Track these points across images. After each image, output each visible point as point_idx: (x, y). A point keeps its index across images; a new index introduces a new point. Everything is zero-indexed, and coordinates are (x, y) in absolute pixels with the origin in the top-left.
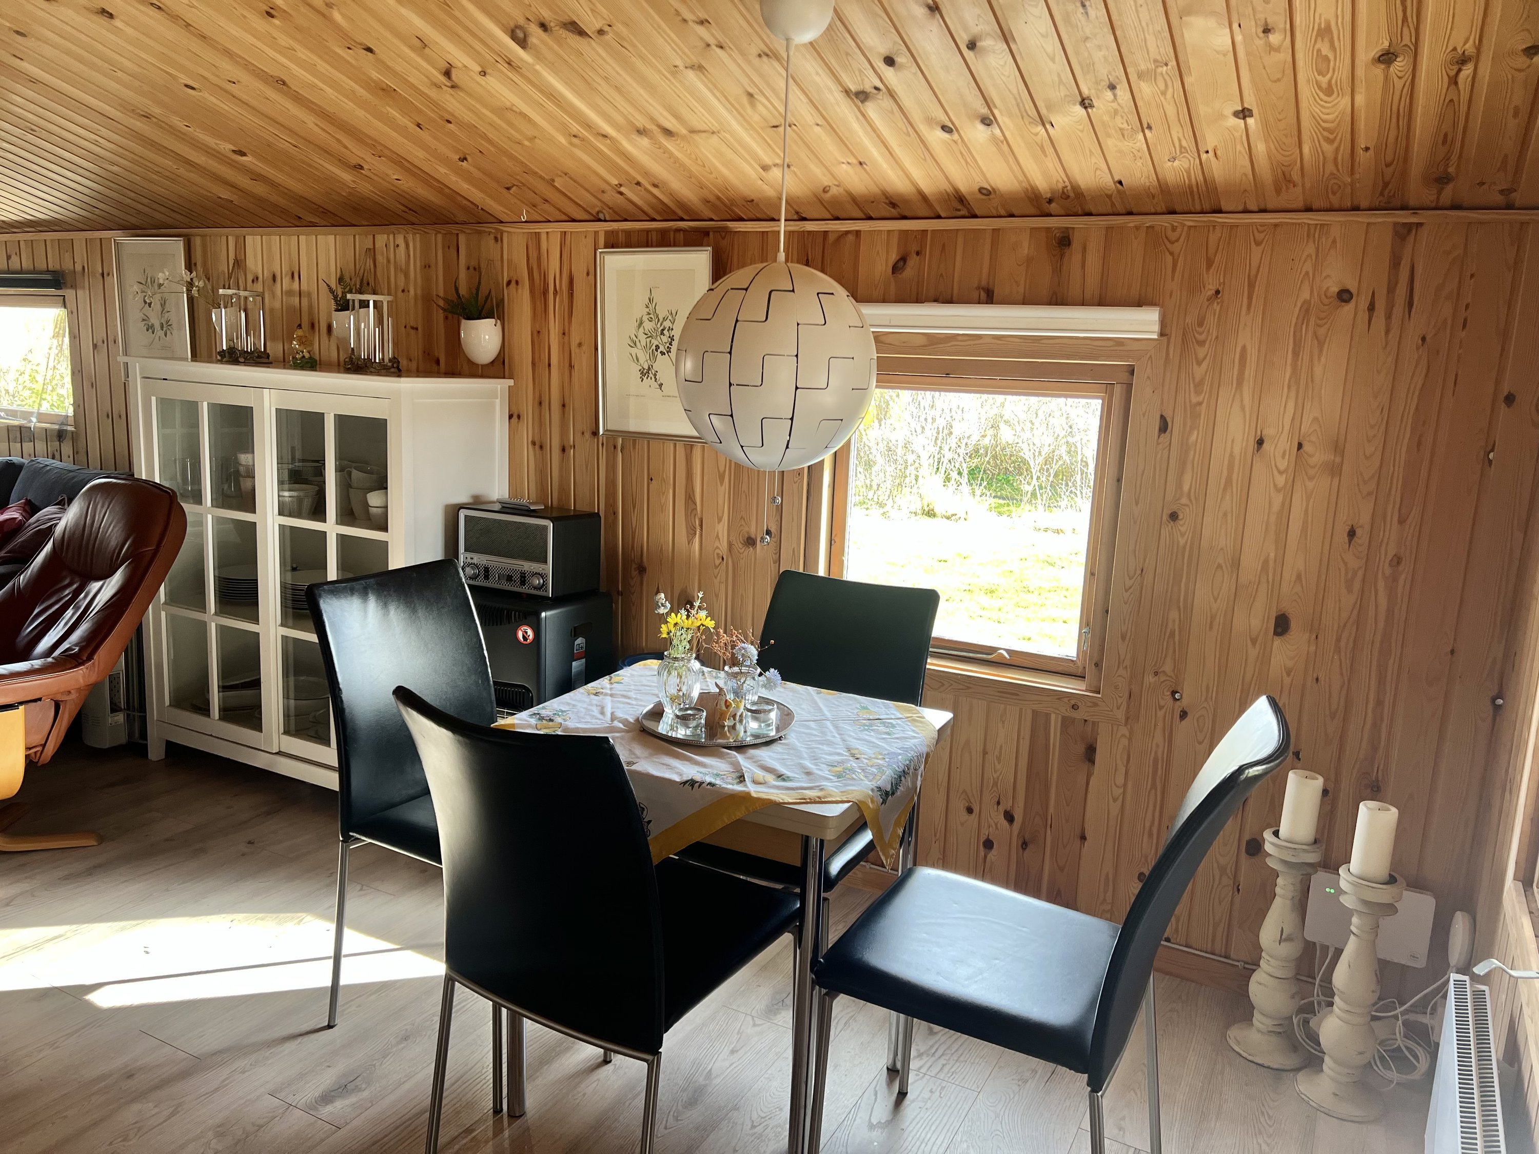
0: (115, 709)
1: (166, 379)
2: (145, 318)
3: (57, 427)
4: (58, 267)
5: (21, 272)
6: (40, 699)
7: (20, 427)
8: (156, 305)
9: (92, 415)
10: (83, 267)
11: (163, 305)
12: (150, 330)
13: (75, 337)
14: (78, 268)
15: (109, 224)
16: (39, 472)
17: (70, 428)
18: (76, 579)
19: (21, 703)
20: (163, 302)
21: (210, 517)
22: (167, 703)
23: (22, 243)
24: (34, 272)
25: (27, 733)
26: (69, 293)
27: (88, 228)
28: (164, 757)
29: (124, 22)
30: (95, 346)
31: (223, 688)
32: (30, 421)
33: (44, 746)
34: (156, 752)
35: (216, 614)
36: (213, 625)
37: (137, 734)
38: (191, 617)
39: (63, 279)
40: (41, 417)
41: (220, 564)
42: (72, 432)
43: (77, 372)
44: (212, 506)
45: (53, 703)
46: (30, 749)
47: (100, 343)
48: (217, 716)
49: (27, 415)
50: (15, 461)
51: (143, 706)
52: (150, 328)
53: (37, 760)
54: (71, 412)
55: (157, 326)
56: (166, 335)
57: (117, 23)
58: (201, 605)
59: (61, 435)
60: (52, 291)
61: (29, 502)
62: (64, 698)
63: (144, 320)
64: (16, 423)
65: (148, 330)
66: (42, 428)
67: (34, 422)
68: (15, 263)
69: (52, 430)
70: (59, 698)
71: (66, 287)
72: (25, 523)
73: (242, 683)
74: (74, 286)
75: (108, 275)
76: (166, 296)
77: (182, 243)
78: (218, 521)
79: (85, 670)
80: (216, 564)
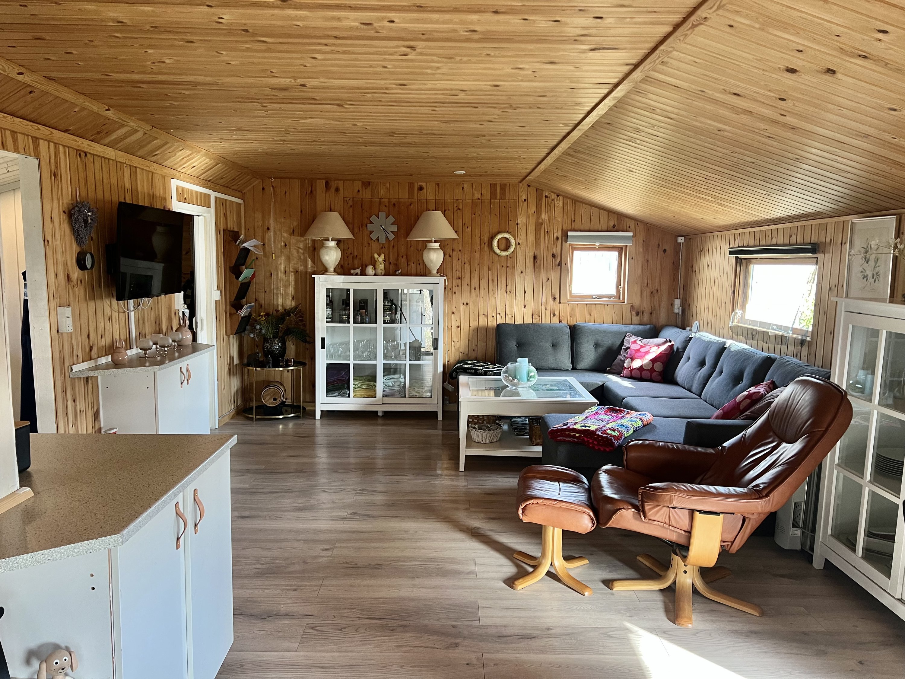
0: (795, 525)
1: (861, 313)
2: (863, 270)
3: (800, 337)
4: (816, 241)
5: (796, 244)
6: (733, 514)
7: (782, 336)
8: (872, 263)
9: (822, 332)
10: (831, 240)
11: (876, 261)
12: (865, 279)
13: (820, 283)
14: (828, 240)
15: (849, 212)
16: (783, 365)
17: (808, 339)
18: (777, 439)
19: (722, 513)
20: (876, 260)
21: (876, 412)
22: (829, 532)
23: (799, 228)
24: (803, 244)
25: (723, 531)
26: (820, 256)
27: (837, 215)
28: (822, 568)
29: (843, 74)
30: (830, 289)
31: (869, 534)
32: (788, 333)
33: (733, 543)
34: (818, 564)
35: (870, 482)
36: (867, 490)
37: (808, 547)
38: (853, 479)
39: (818, 248)
40: (794, 330)
41: (879, 445)
42: (809, 342)
43: (817, 305)
44: (879, 404)
45: (742, 518)
46: (724, 542)
47: (833, 287)
48: (860, 555)
49: (786, 328)
50: (772, 357)
51: (813, 530)
52: (865, 277)
53: (728, 550)
54: (810, 329)
55: (870, 276)
56: (875, 282)
57: (839, 75)
58: (861, 472)
59: (802, 342)
60: (810, 255)
61: (773, 383)
62: (750, 516)
63: (862, 272)
64: (780, 333)
65: (863, 279)
66: (793, 338)
67: (790, 334)
68: (794, 240)
69: (798, 339)
70: (746, 515)
71: (819, 253)
72: (766, 395)
73: (882, 535)
74: (824, 252)
75: (845, 243)
76: (879, 256)
77: (895, 219)
78: (882, 416)
79: (763, 502)
80: (876, 444)
